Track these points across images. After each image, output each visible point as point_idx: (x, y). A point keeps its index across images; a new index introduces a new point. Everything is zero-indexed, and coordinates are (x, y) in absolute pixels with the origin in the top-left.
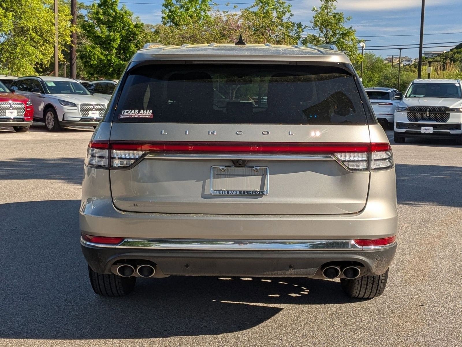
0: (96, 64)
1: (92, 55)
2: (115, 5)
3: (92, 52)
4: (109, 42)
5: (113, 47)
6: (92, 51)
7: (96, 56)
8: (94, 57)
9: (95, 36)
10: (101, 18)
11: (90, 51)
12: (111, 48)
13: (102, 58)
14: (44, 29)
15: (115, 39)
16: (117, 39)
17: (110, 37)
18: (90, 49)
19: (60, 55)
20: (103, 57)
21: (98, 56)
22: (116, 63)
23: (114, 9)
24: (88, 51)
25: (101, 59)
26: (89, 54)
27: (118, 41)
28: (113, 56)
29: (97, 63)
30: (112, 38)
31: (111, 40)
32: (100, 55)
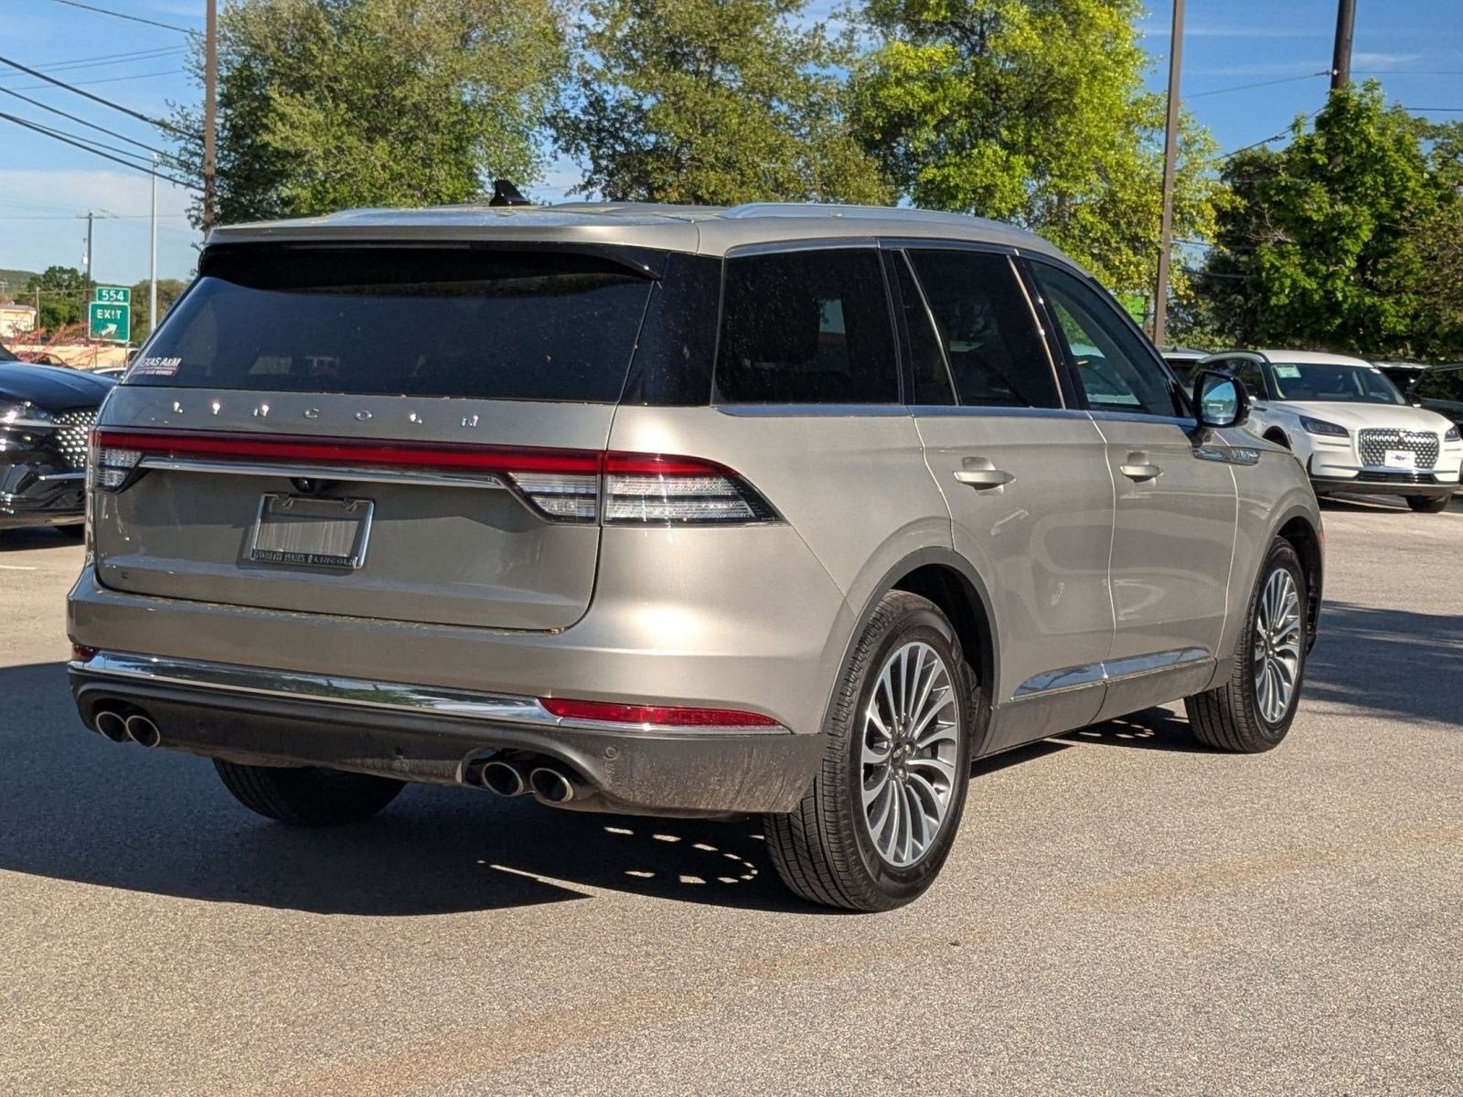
0: (1284, 306)
1: (1275, 279)
2: (1365, 120)
3: (1277, 270)
4: (1335, 234)
5: (1346, 252)
6: (1277, 263)
7: (1288, 282)
8: (1282, 285)
9: (1297, 219)
10: (1320, 162)
11: (1272, 265)
12: (1340, 253)
13: (1308, 286)
14: (1122, 201)
15: (1354, 225)
16: (1359, 226)
17: (1340, 220)
18: (1273, 260)
19: (1178, 280)
20: (1310, 284)
21: (1294, 282)
22: (1350, 300)
23: (1362, 131)
24: (1268, 265)
25: (1304, 288)
26: (1268, 274)
27: (1366, 234)
28: (1340, 279)
29: (1291, 302)
30: (1344, 222)
31: (1342, 230)
32: (1300, 275)
